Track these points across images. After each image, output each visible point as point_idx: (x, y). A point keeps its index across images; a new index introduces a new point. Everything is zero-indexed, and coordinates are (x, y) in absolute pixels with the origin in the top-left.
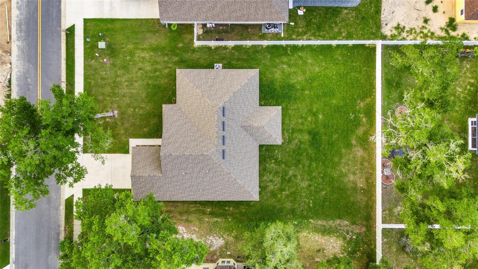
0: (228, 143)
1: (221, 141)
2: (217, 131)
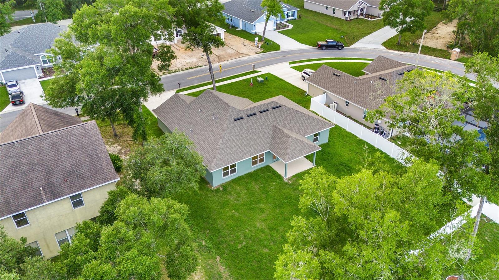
0: (251, 120)
1: (249, 113)
2: (255, 107)
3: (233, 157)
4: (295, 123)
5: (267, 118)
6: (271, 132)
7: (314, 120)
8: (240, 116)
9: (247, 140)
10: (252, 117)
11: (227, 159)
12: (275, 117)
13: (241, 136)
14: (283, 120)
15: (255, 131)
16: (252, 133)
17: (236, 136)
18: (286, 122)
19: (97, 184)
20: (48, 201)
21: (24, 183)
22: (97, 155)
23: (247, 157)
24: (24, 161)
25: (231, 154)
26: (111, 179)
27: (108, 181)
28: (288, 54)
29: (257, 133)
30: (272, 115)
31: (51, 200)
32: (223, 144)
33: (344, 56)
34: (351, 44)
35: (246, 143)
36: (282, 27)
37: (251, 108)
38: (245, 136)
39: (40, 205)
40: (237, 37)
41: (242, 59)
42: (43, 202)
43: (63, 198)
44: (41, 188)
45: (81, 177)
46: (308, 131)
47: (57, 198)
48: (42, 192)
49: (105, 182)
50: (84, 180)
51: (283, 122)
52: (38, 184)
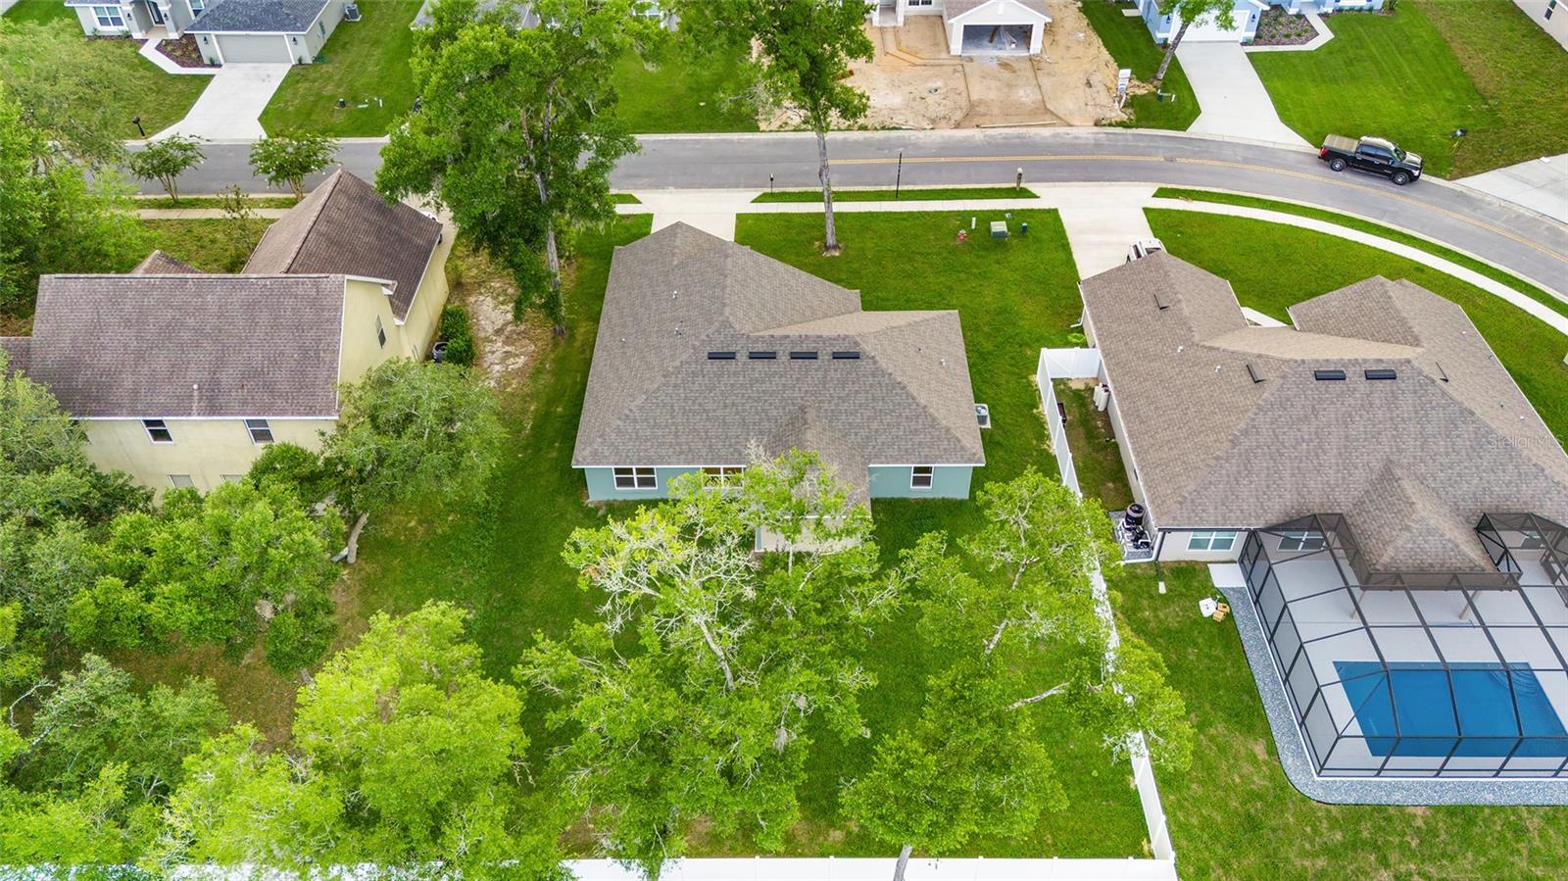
0: (753, 370)
1: (760, 348)
2: (788, 337)
3: (646, 450)
4: (869, 418)
5: (798, 379)
6: (785, 420)
7: (933, 427)
8: (732, 349)
9: (708, 419)
10: (759, 364)
11: (628, 451)
12: (825, 383)
13: (700, 404)
14: (839, 398)
15: (743, 404)
16: (733, 404)
17: (686, 398)
18: (844, 406)
19: (292, 414)
20: (199, 414)
21: (173, 366)
22: (317, 352)
23: (679, 463)
24: (191, 322)
25: (647, 440)
26: (320, 413)
27: (314, 414)
28: (1194, 154)
29: (744, 411)
30: (820, 374)
31: (204, 415)
32: (641, 409)
33: (1383, 214)
34: (1465, 172)
35: (699, 426)
36: (1287, 36)
37: (773, 336)
38: (710, 406)
39: (183, 418)
40: (1097, 41)
41: (1033, 131)
42: (190, 414)
43: (227, 418)
44: (195, 387)
45: (270, 388)
46: (890, 452)
47: (214, 414)
48: (196, 393)
49: (308, 414)
50: (273, 397)
51: (837, 405)
52: (194, 379)
